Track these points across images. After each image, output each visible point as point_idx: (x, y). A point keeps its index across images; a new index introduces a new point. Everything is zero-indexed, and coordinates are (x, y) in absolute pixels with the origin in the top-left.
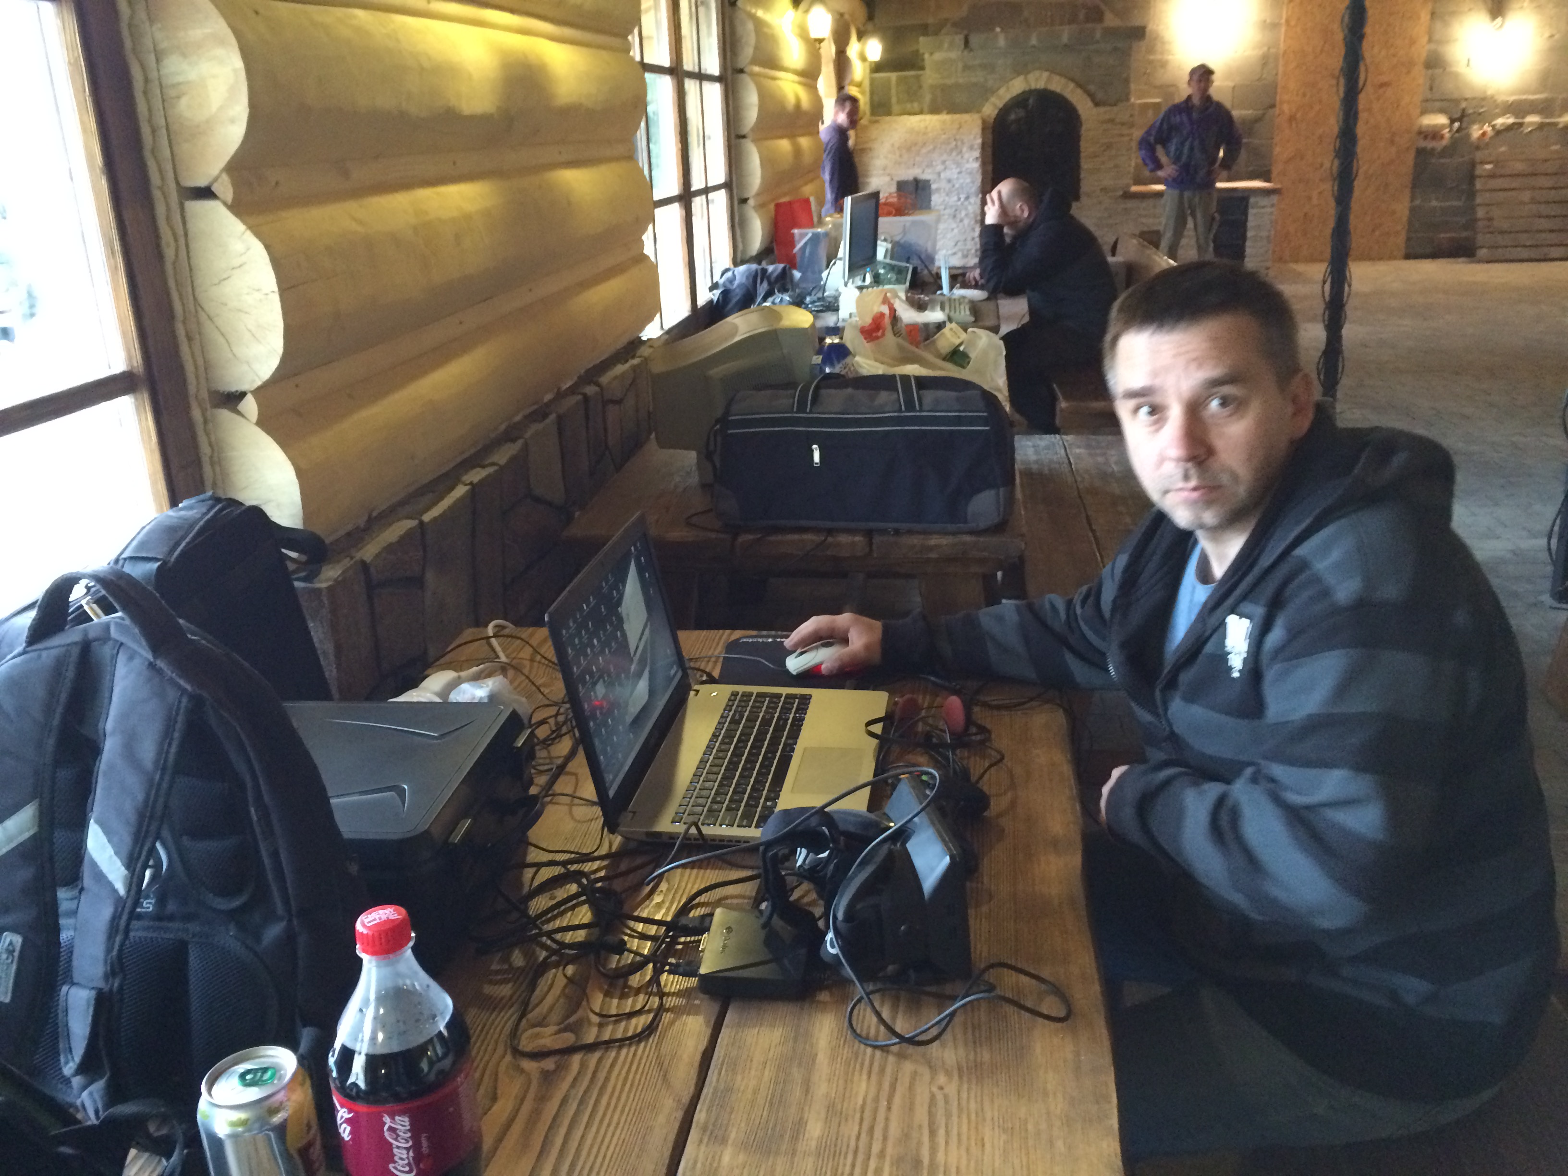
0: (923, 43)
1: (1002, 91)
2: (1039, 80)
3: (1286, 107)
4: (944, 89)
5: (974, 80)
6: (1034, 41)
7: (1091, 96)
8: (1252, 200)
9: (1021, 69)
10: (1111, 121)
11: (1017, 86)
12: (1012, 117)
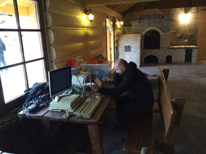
0: (132, 22)
1: (146, 30)
2: (153, 28)
3: (199, 33)
4: (135, 29)
5: (141, 28)
6: (152, 21)
7: (162, 31)
8: (193, 50)
9: (149, 26)
10: (166, 35)
11: (149, 29)
12: (148, 34)
